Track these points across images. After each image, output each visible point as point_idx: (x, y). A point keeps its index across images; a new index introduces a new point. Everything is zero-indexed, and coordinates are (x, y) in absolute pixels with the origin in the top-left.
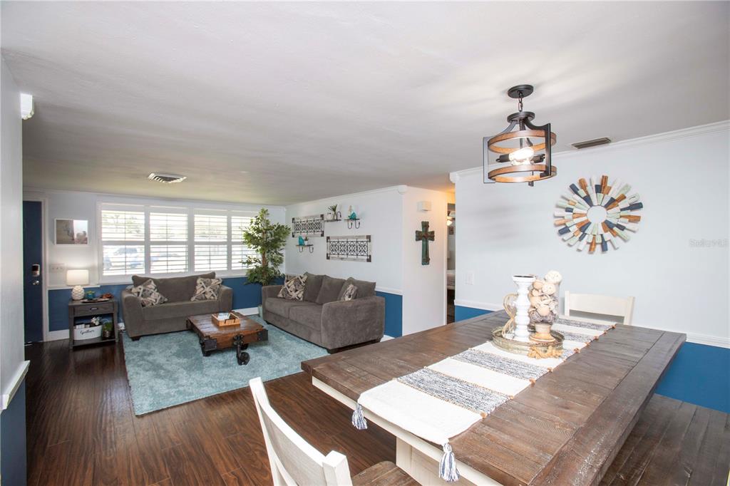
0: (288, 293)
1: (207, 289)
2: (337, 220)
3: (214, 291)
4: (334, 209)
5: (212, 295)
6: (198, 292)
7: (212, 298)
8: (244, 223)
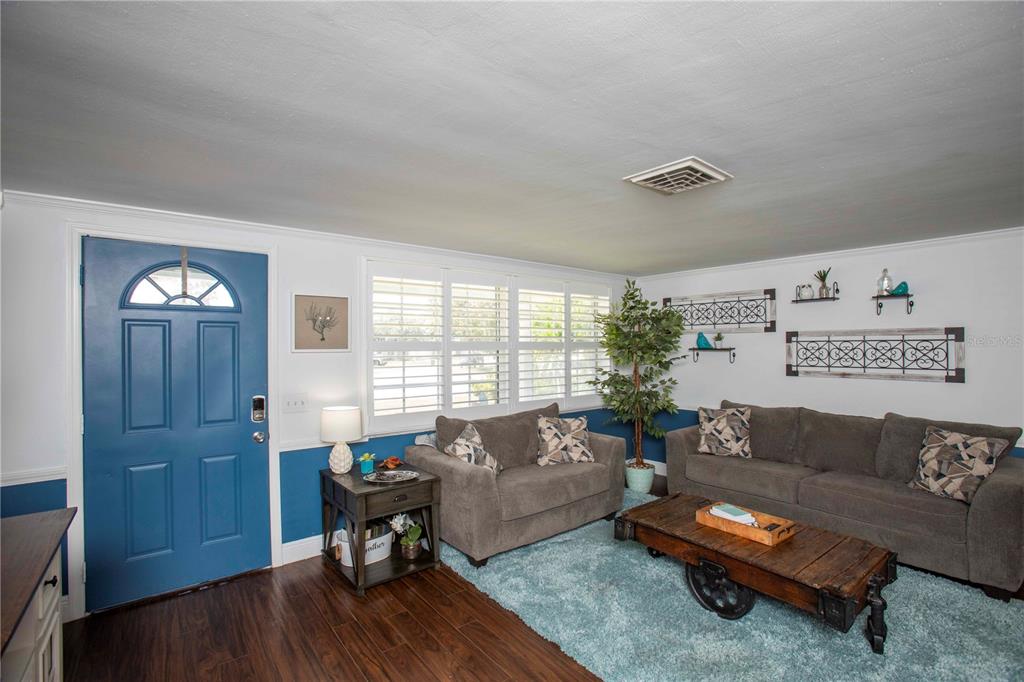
0: (721, 443)
1: (568, 440)
2: (827, 299)
3: (583, 443)
4: (822, 277)
5: (583, 452)
6: (550, 448)
7: (584, 458)
8: (594, 306)
